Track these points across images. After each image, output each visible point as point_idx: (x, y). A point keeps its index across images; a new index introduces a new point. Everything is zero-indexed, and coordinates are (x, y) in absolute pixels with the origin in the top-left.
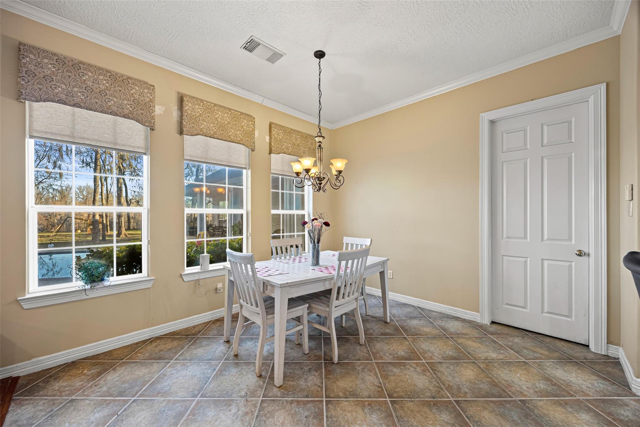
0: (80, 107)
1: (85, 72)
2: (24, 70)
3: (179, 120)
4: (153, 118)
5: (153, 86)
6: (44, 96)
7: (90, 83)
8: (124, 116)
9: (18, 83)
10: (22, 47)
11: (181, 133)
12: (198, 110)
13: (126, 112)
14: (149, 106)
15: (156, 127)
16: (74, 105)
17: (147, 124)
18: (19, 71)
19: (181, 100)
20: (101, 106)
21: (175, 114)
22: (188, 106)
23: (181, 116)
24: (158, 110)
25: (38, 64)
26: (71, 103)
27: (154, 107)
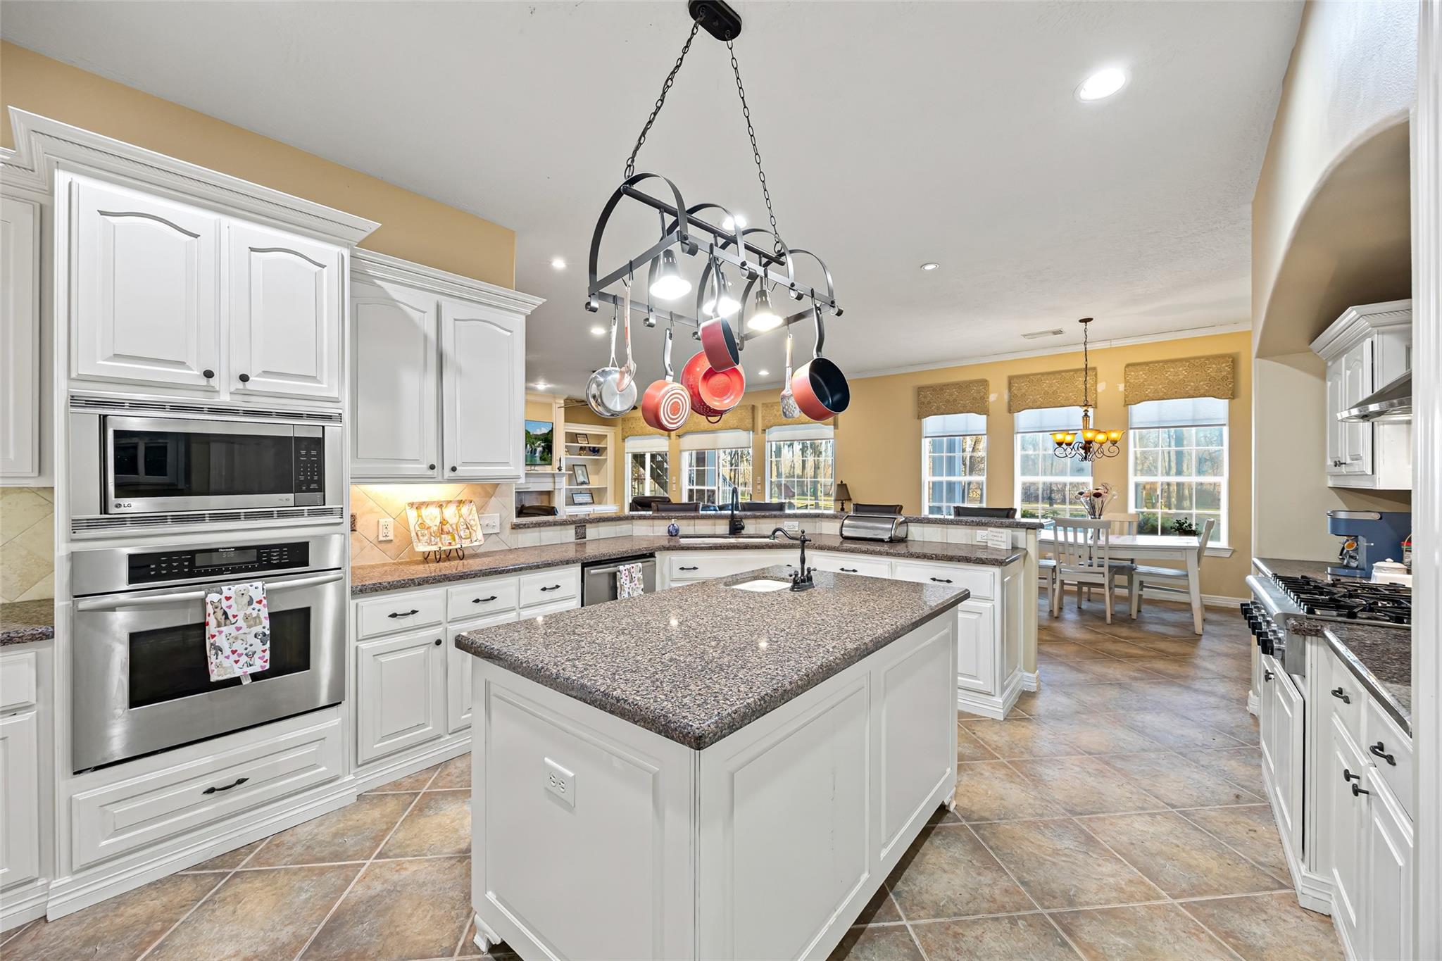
0: (944, 413)
1: (945, 391)
4: (987, 407)
5: (988, 381)
6: (932, 414)
7: (948, 397)
9: (918, 409)
10: (921, 389)
12: (1025, 387)
18: (919, 403)
25: (925, 397)
26: (940, 413)
27: (988, 398)
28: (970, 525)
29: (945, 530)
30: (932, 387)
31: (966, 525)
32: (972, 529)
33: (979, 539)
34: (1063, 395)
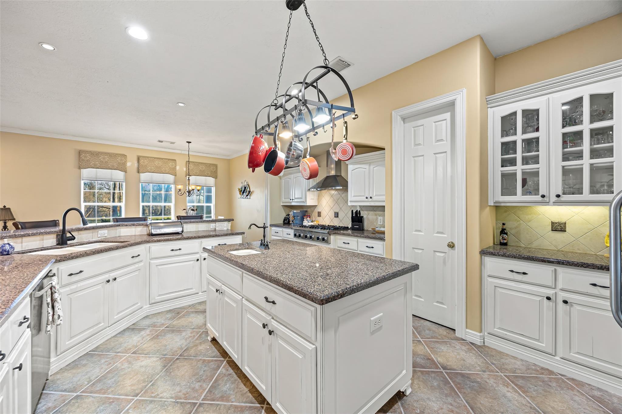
0: (99, 168)
1: (100, 156)
2: (81, 159)
3: (138, 167)
4: (126, 168)
5: (126, 156)
6: (87, 167)
7: (102, 160)
8: (115, 170)
9: (79, 164)
10: (80, 152)
11: (138, 172)
12: (146, 162)
13: (115, 167)
14: (124, 164)
15: (127, 172)
16: (97, 168)
17: (124, 171)
18: (79, 160)
19: (139, 159)
20: (106, 167)
21: (136, 165)
22: (141, 161)
23: (139, 165)
24: (129, 164)
25: (85, 157)
26: (96, 167)
27: (127, 164)
28: (209, 222)
29: (197, 225)
30: (90, 152)
31: (207, 222)
32: (209, 224)
33: (211, 227)
34: (164, 169)
